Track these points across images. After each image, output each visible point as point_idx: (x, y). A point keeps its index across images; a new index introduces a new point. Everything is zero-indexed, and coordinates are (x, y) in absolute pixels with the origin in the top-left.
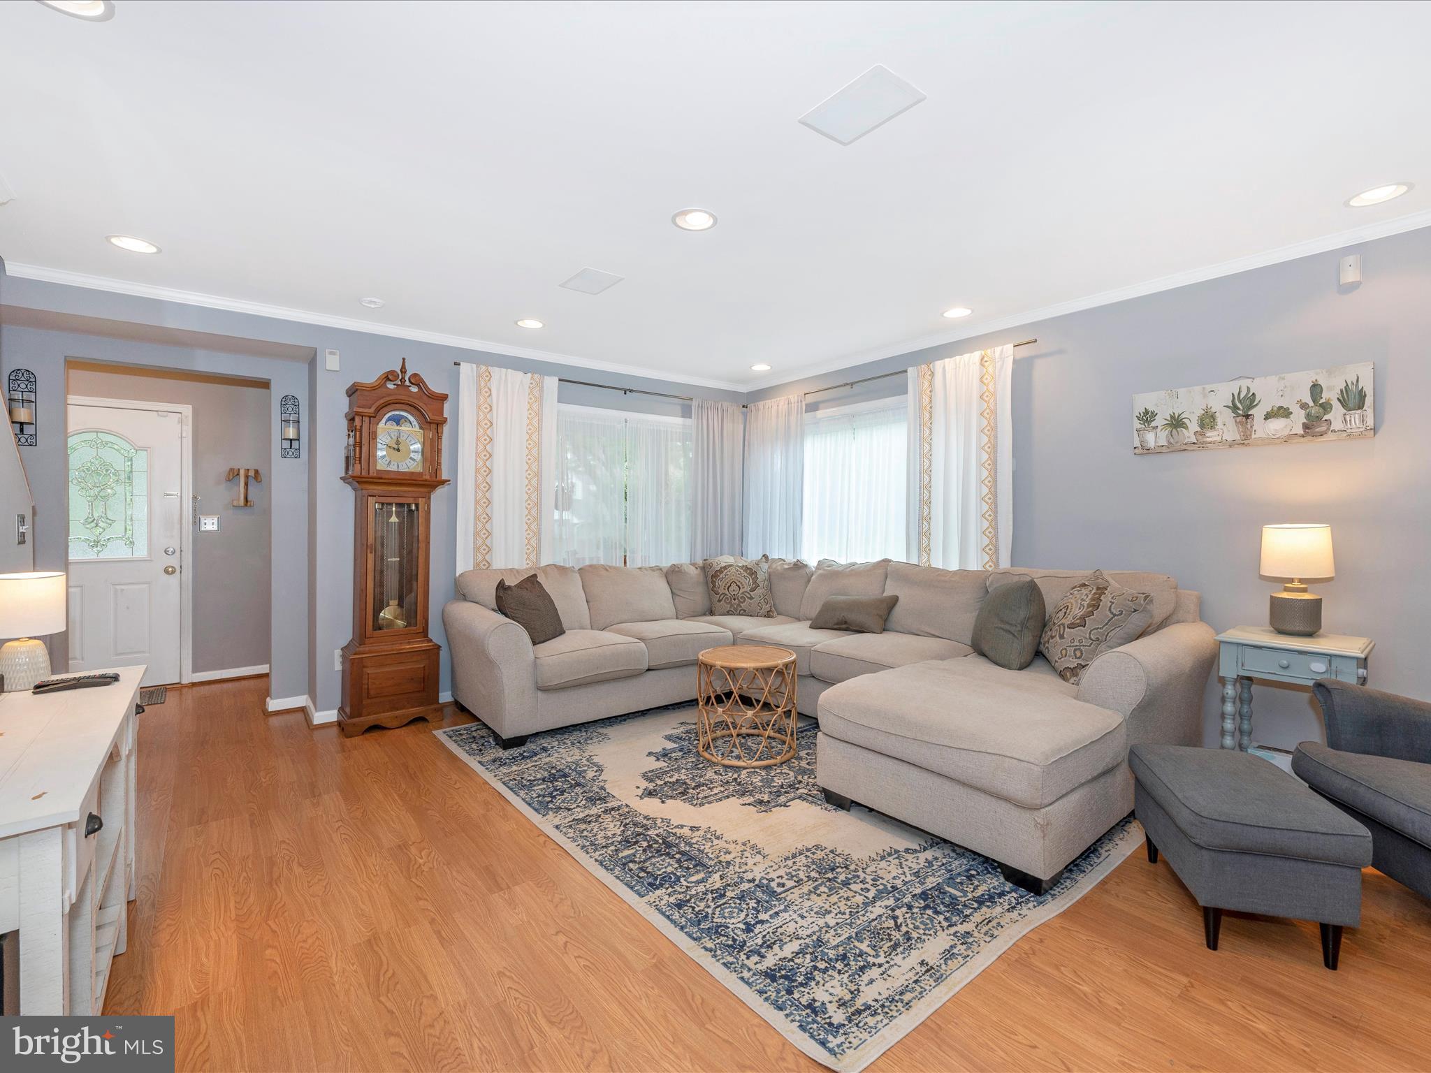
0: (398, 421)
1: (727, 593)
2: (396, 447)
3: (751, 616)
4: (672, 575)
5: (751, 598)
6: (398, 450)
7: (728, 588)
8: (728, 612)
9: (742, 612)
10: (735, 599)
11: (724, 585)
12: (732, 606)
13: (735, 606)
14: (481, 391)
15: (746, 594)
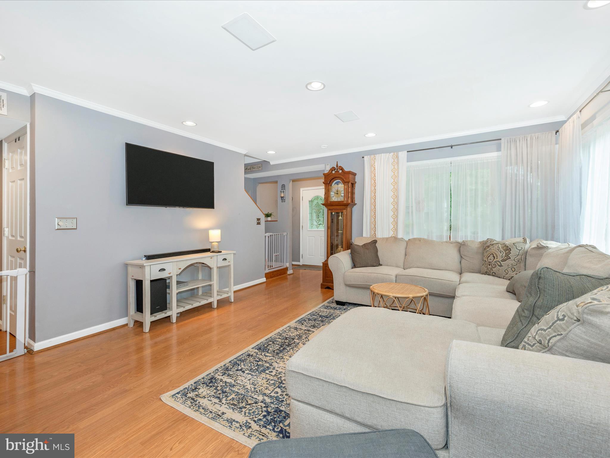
0: (337, 183)
1: (487, 261)
2: (336, 193)
3: (499, 277)
4: (461, 246)
5: (501, 266)
6: (337, 194)
7: (488, 257)
8: (486, 272)
9: (493, 274)
10: (489, 265)
11: (487, 255)
12: (488, 269)
13: (490, 269)
14: (372, 166)
15: (498, 262)
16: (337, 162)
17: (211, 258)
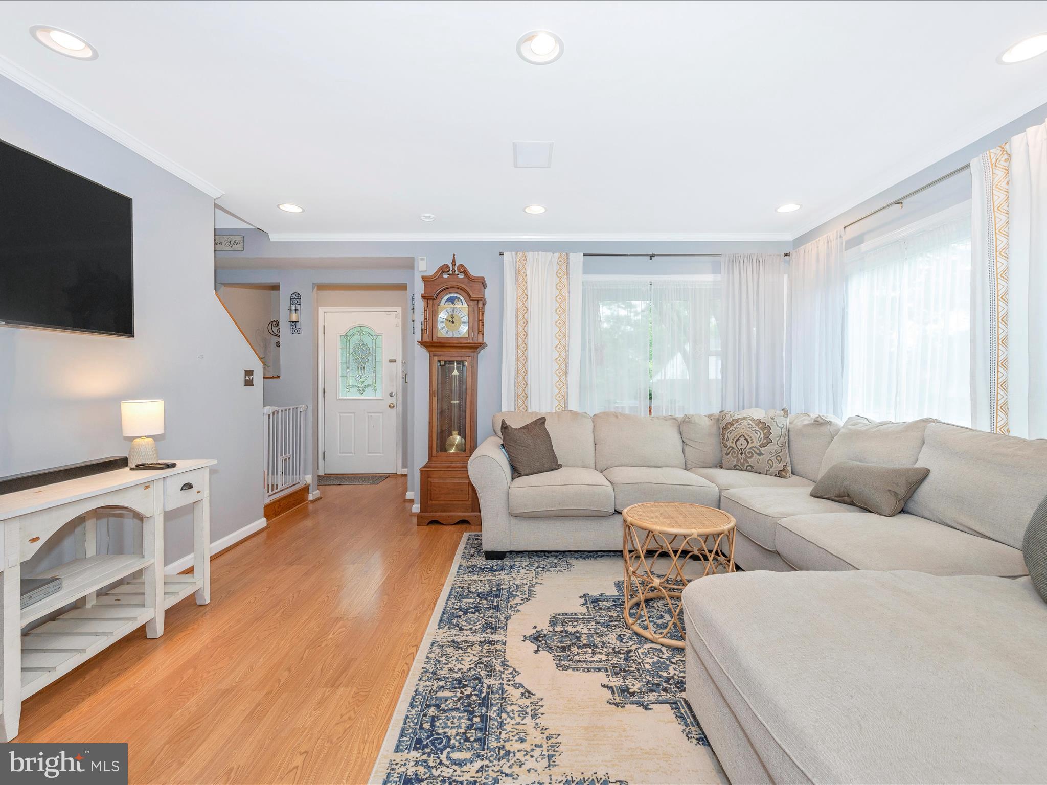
0: (452, 300)
1: (735, 447)
2: (451, 320)
3: (759, 473)
4: (683, 426)
5: (760, 454)
6: (453, 322)
7: (737, 441)
8: (735, 466)
9: (749, 468)
10: (741, 454)
11: (732, 438)
12: (738, 460)
13: (742, 461)
14: (520, 273)
15: (754, 449)
16: (454, 255)
17: (147, 487)
